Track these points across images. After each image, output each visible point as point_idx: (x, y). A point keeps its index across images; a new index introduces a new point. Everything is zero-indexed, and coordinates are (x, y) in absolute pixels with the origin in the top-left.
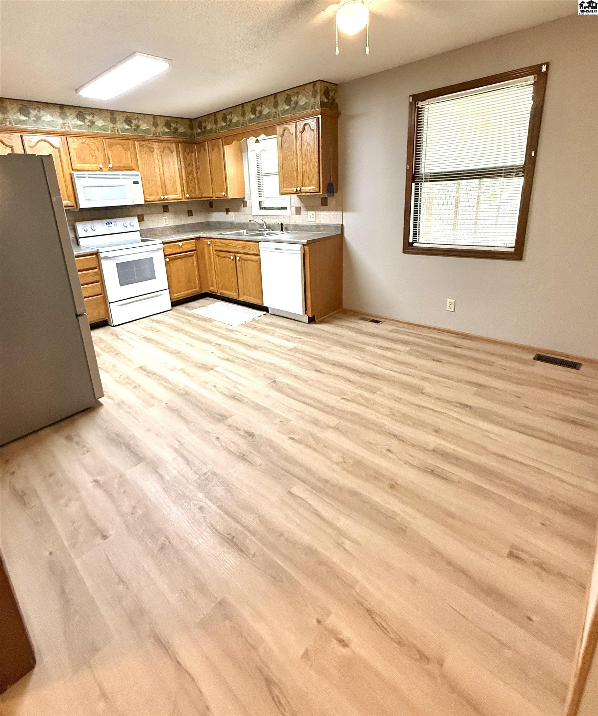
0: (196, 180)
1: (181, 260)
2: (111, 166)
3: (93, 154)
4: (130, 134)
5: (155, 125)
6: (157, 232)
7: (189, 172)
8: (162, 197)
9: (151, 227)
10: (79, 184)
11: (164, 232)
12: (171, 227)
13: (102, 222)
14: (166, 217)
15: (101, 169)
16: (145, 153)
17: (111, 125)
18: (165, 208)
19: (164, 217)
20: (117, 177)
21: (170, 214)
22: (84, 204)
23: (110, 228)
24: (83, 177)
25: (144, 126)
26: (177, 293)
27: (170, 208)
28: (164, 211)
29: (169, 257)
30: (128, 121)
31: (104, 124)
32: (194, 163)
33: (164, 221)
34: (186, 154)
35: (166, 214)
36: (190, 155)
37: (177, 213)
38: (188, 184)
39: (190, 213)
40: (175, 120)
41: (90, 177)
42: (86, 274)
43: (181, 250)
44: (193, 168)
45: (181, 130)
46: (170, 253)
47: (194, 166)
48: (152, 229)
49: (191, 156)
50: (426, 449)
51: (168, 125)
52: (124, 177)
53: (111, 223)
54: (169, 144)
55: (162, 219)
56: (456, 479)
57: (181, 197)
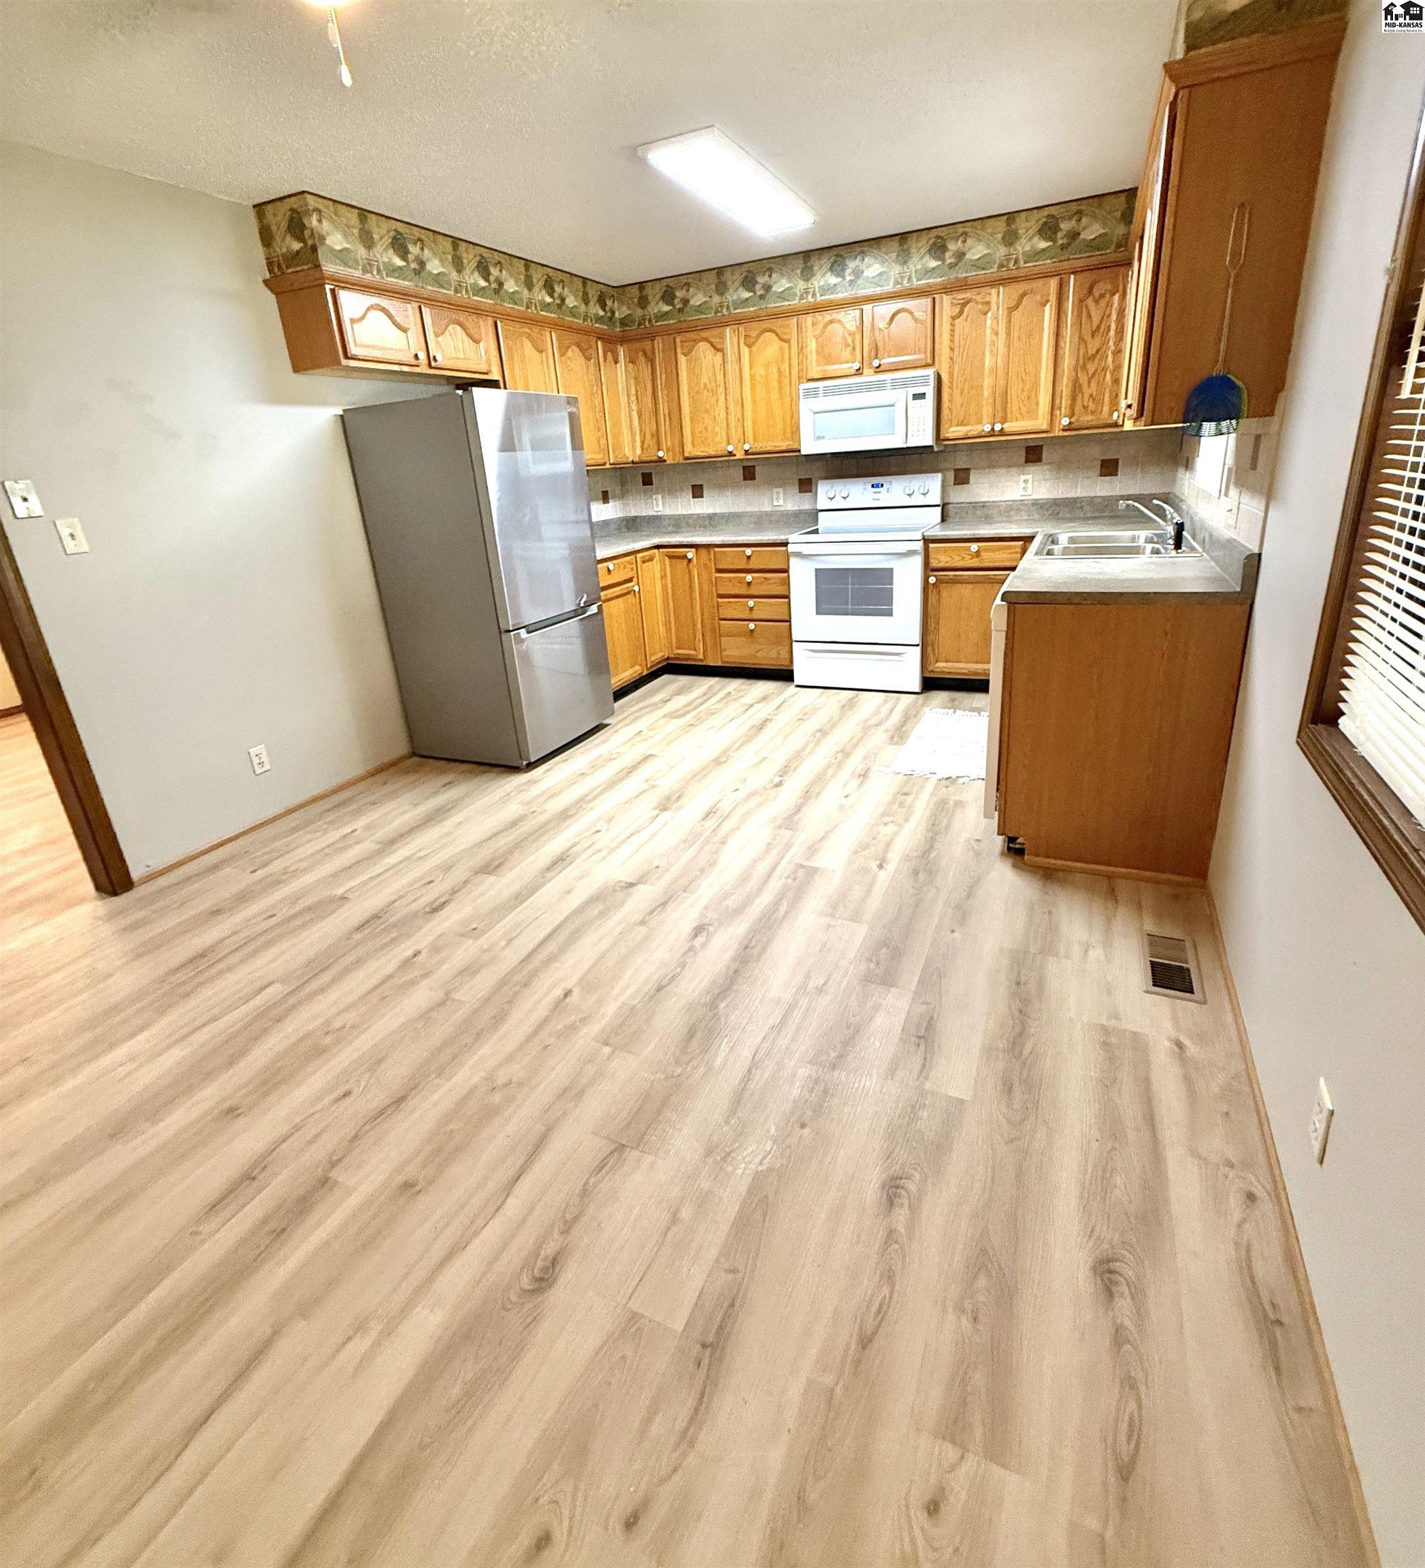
0: (1108, 375)
1: (971, 586)
2: (876, 363)
3: (849, 340)
4: (939, 280)
5: (1010, 238)
6: (995, 512)
7: (1091, 352)
8: (987, 428)
9: (983, 500)
10: (806, 407)
11: (1013, 513)
12: (1035, 503)
13: (865, 483)
14: (1029, 477)
15: (859, 372)
16: (966, 320)
17: (897, 269)
18: (1033, 453)
19: (1023, 477)
20: (880, 386)
21: (1045, 467)
22: (809, 447)
23: (876, 496)
24: (814, 393)
25: (976, 251)
26: (947, 661)
27: (1045, 454)
28: (1028, 461)
29: (936, 573)
30: (938, 249)
31: (881, 270)
32: (1113, 326)
33: (1022, 485)
34: (1090, 302)
35: (1033, 468)
36: (1103, 303)
37: (1064, 466)
38: (1076, 388)
39: (1109, 468)
40: (1074, 207)
41: (828, 392)
42: (766, 579)
43: (975, 563)
44: (1105, 343)
45: (1092, 231)
46: (941, 565)
47: (1112, 333)
48: (984, 505)
49: (1109, 305)
50: (333, 1165)
51: (1049, 229)
52: (895, 385)
53: (882, 485)
54: (1038, 284)
55: (1017, 482)
56: (206, 1228)
57: (1045, 427)
